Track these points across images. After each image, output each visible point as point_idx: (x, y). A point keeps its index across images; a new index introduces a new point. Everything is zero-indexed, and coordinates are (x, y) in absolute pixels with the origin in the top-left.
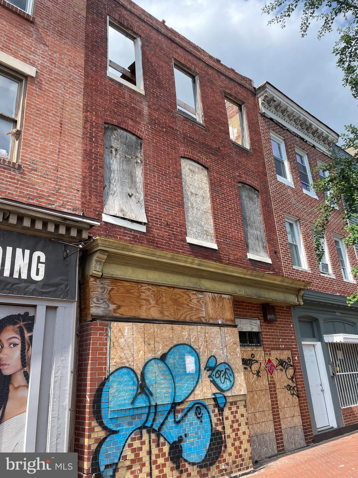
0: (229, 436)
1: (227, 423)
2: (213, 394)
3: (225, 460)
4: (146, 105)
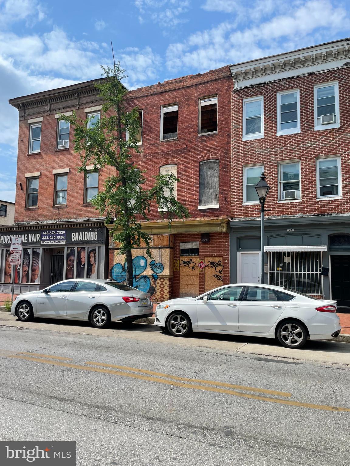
0: (158, 289)
1: (158, 285)
2: (152, 274)
3: (155, 297)
4: (142, 149)
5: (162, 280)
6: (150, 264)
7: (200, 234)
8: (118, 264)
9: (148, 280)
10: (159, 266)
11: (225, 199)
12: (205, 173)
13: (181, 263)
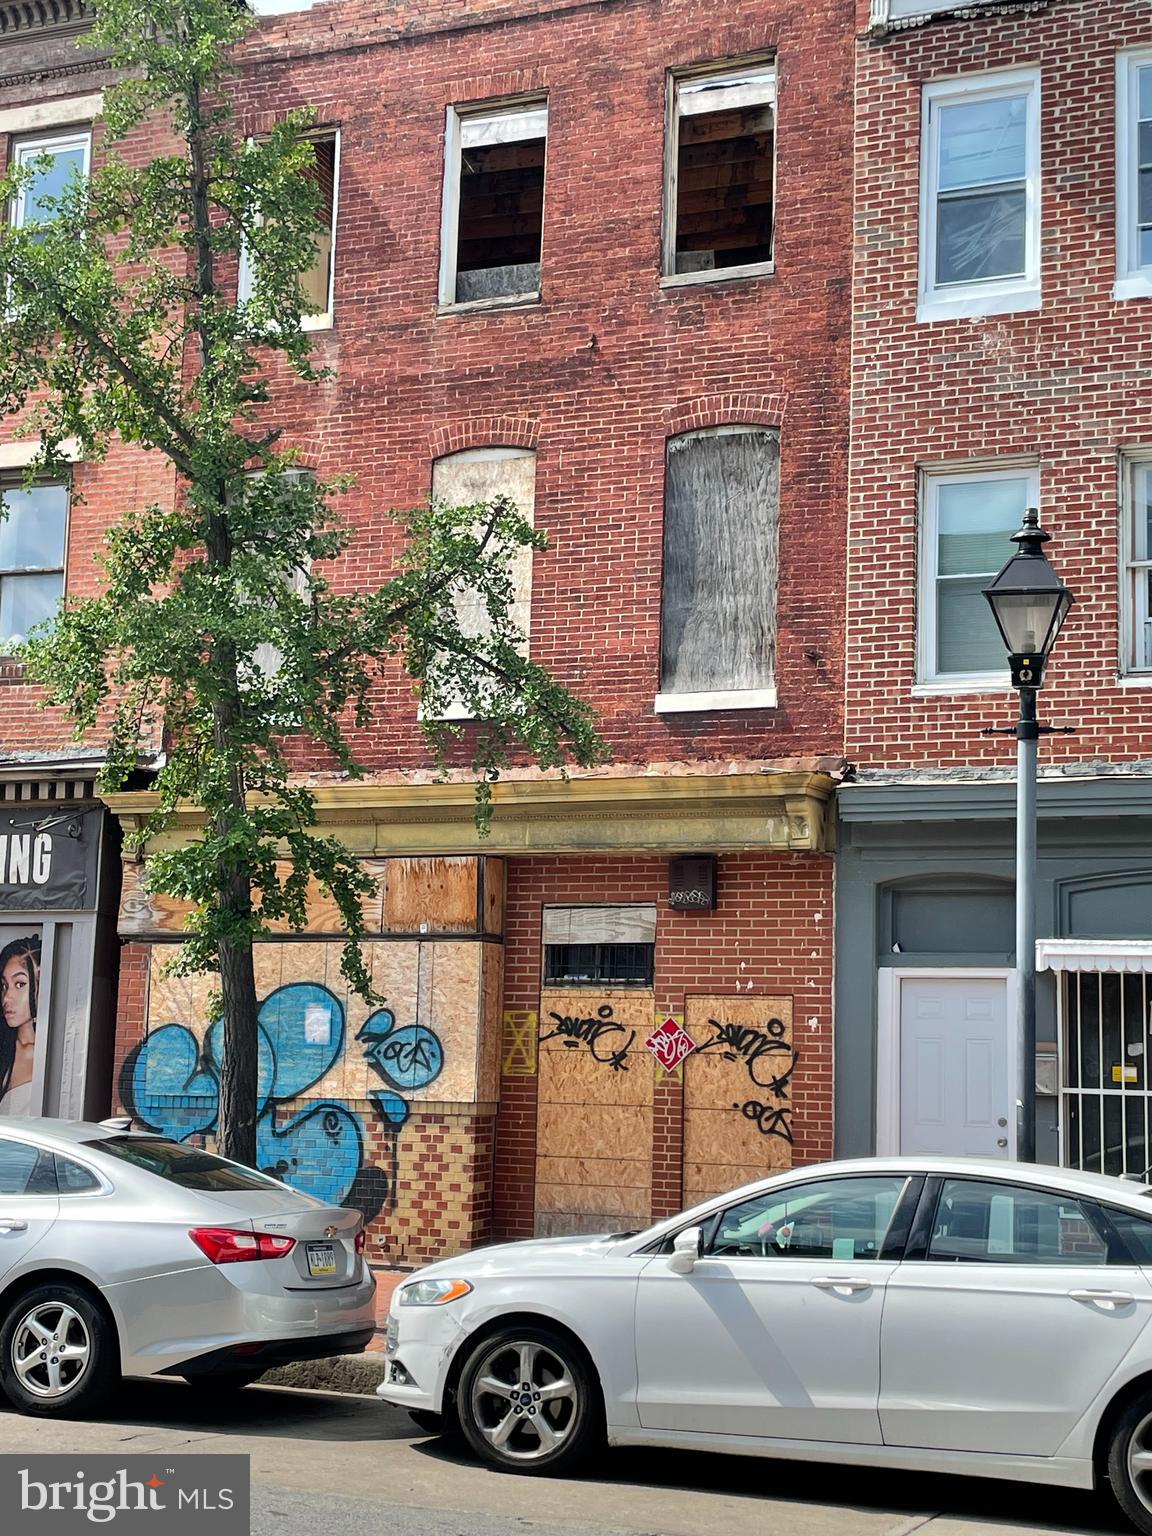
0: (406, 1186)
1: (406, 1159)
2: (373, 1092)
3: (388, 1229)
4: (332, 357)
5: (433, 1130)
6: (364, 1035)
7: (664, 859)
8: (174, 1031)
9: (346, 1125)
10: (418, 1047)
11: (813, 658)
12: (699, 505)
13: (544, 1032)
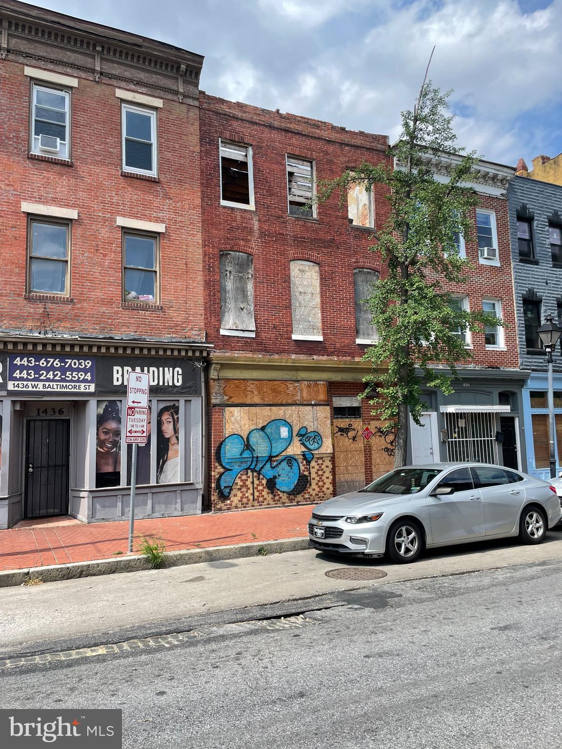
0: (314, 479)
1: (313, 471)
2: (303, 452)
3: (309, 493)
4: (256, 220)
5: (320, 462)
6: (299, 435)
8: (236, 436)
9: (295, 463)
10: (315, 437)
12: (361, 288)
13: (335, 432)
